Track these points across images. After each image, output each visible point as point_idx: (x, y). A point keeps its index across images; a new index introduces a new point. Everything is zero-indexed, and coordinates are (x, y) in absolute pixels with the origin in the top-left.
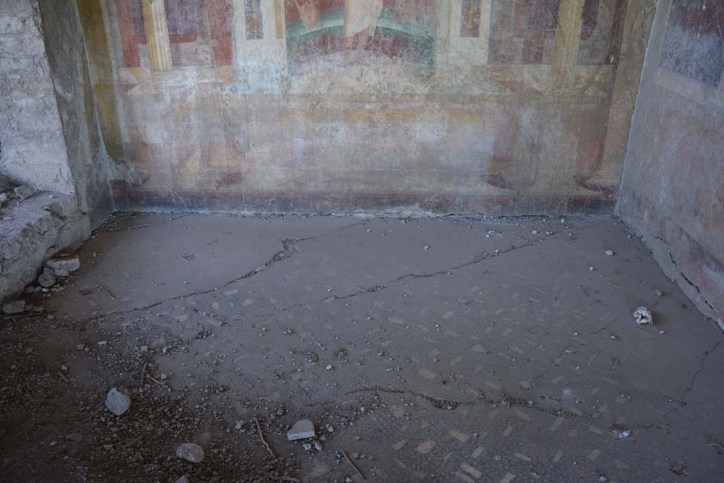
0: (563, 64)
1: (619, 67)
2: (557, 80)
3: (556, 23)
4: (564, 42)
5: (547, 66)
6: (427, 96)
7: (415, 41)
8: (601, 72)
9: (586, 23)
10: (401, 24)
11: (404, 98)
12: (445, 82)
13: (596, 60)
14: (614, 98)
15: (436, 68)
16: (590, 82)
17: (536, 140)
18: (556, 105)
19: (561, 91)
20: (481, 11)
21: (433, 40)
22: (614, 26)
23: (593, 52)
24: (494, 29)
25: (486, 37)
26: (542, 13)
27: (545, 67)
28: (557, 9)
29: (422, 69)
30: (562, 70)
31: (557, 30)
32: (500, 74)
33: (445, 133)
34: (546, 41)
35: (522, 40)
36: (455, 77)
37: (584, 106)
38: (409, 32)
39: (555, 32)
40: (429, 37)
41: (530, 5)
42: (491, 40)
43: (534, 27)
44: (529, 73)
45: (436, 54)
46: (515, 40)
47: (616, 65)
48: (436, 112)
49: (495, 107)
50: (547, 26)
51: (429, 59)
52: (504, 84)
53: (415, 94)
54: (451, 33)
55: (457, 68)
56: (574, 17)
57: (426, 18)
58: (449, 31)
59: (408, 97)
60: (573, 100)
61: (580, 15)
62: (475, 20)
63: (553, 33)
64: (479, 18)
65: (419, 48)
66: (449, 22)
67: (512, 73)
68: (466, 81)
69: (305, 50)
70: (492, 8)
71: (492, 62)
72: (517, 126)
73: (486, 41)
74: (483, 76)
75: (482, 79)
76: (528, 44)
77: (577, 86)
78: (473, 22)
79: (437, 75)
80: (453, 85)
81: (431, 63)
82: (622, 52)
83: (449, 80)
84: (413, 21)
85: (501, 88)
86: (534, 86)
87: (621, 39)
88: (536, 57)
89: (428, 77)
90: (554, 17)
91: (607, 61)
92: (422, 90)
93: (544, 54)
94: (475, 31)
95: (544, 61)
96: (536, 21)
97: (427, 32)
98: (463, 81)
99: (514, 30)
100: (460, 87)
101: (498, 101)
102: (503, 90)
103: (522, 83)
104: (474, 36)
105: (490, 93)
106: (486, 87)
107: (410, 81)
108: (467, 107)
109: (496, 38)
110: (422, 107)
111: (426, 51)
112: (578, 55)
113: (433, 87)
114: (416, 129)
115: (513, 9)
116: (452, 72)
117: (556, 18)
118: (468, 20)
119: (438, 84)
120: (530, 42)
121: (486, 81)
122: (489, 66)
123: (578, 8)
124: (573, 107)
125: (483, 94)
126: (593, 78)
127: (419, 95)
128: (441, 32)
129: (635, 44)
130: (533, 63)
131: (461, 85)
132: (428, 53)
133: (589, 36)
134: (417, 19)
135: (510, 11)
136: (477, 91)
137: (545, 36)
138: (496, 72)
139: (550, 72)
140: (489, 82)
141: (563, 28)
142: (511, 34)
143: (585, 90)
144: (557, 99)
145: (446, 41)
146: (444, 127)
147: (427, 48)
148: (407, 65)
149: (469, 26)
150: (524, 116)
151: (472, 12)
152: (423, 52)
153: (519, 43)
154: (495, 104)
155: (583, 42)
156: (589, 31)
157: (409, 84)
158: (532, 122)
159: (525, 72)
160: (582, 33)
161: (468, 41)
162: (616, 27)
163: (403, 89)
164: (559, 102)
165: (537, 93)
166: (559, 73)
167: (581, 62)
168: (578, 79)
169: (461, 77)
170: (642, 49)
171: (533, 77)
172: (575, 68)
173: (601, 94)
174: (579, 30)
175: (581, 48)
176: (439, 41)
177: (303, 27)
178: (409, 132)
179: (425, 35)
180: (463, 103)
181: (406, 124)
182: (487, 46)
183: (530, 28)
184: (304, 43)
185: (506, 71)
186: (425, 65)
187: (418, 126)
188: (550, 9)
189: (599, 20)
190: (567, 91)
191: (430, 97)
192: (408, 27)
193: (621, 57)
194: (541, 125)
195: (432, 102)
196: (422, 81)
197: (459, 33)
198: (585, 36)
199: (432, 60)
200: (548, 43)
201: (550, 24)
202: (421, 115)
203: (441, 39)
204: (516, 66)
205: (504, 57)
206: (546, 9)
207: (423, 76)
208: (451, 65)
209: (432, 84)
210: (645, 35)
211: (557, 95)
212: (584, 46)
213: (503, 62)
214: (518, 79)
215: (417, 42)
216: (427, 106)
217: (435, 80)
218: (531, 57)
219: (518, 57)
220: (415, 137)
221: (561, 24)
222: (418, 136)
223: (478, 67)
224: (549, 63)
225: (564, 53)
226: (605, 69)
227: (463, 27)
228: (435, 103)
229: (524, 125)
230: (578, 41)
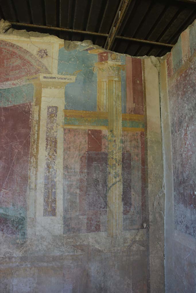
0: (114, 230)
1: (150, 230)
2: (112, 242)
3: (106, 205)
4: (113, 217)
5: (103, 233)
6: (21, 258)
7: (12, 220)
8: (139, 234)
9: (125, 204)
10: (2, 208)
11: (4, 260)
12: (34, 248)
13: (136, 227)
14: (150, 250)
15: (28, 238)
16: (134, 242)
17: (103, 285)
18: (113, 259)
19: (116, 248)
20: (57, 199)
21: (25, 219)
22: (142, 205)
23: (132, 222)
24: (66, 211)
25: (61, 216)
26: (96, 200)
27: (103, 234)
28: (106, 197)
29: (17, 239)
30: (114, 234)
31: (108, 209)
32: (72, 240)
33: (35, 285)
34: (101, 217)
35: (86, 217)
36: (41, 244)
37: (132, 257)
38: (8, 214)
39: (106, 211)
40: (22, 217)
41: (89, 195)
42: (64, 218)
43: (92, 208)
44: (92, 238)
45: (27, 229)
46: (81, 217)
47: (148, 228)
48: (28, 269)
49: (71, 263)
50: (101, 207)
51: (22, 231)
52: (76, 247)
53: (12, 257)
54: (37, 214)
55: (42, 238)
56: (117, 201)
57: (19, 204)
58: (36, 213)
59: (7, 260)
60: (124, 254)
61: (121, 199)
62: (53, 205)
63: (105, 212)
64: (55, 204)
65: (15, 224)
66: (35, 207)
67: (81, 239)
68: (50, 246)
70: (64, 197)
71: (66, 233)
72: (88, 275)
73: (62, 218)
74: (61, 242)
75: (60, 244)
76: (89, 219)
77: (126, 245)
78: (51, 206)
79: (28, 243)
80: (40, 249)
81: (24, 234)
82: (150, 220)
83: (37, 246)
84: (11, 207)
85: (74, 250)
86: (97, 247)
87: (148, 212)
88: (96, 227)
89: (22, 244)
90: (105, 202)
91: (142, 227)
92: (17, 254)
93: (101, 225)
94: (53, 212)
95: (102, 230)
96: (93, 205)
97: (20, 214)
98: (47, 246)
99: (80, 211)
100: (45, 251)
101: (73, 259)
102: (75, 251)
103: (88, 246)
104: (53, 216)
105: (67, 254)
106: (64, 250)
107: (9, 248)
108: (51, 265)
109: (68, 216)
110: (18, 266)
111: (20, 226)
112: (123, 225)
113: (25, 251)
114: (13, 283)
115: (78, 198)
116: (39, 240)
117: (106, 202)
118: (48, 206)
119: (29, 249)
120: (91, 218)
121: (63, 245)
122: (65, 235)
123: (119, 195)
124: (124, 259)
125: (62, 255)
126: (135, 238)
127: (15, 258)
128: (30, 214)
129: (157, 215)
130: (94, 231)
131: (45, 249)
132: (22, 228)
133: (128, 212)
134: (13, 205)
135: (76, 199)
136: (57, 253)
137: (101, 214)
138: (70, 239)
139: (106, 237)
140: (65, 246)
141: (111, 208)
142: (77, 214)
143: (131, 247)
144: (113, 254)
145: (34, 220)
146: (35, 280)
147: (20, 224)
148: (6, 237)
149: (49, 209)
150: (92, 268)
151: (50, 200)
152: (18, 227)
153: (84, 219)
154: (71, 261)
155: (125, 216)
156: (128, 209)
157: (8, 250)
158: (98, 272)
159: (90, 238)
160: (124, 211)
161: (49, 219)
162: (144, 205)
163: (4, 254)
164: (115, 256)
165: (99, 251)
166: (112, 237)
167: (125, 229)
168: (125, 240)
169: (45, 243)
170: (162, 219)
171: (96, 241)
172: (122, 233)
173: (142, 248)
174: (122, 209)
175: (125, 220)
176: (28, 220)
178: (7, 286)
179: (19, 216)
180: (47, 262)
181: (5, 281)
182: (62, 222)
183: (90, 209)
185: (76, 238)
186: (19, 236)
187: (15, 281)
188: (102, 197)
189: (133, 202)
190: (119, 248)
191: (23, 259)
192: (7, 210)
193: (150, 223)
194: (104, 273)
195: (25, 262)
196: (18, 247)
197: (42, 214)
198: (126, 212)
199: (24, 233)
200: (103, 218)
201: (103, 206)
202: (17, 273)
203: (30, 218)
204: (83, 234)
205: (74, 228)
206: (99, 197)
207: (18, 244)
208: (38, 235)
209: (25, 249)
210: (162, 209)
211: (113, 251)
212: (126, 218)
213: (74, 232)
214: (85, 243)
215: (14, 220)
216: (22, 265)
217: (26, 247)
218: (93, 228)
219: (84, 228)
220: (12, 290)
221: (109, 205)
222: (15, 289)
223: (56, 236)
224: (105, 231)
225: (114, 224)
226: (141, 232)
227: (45, 210)
228: (27, 263)
229: (92, 275)
230: (122, 215)
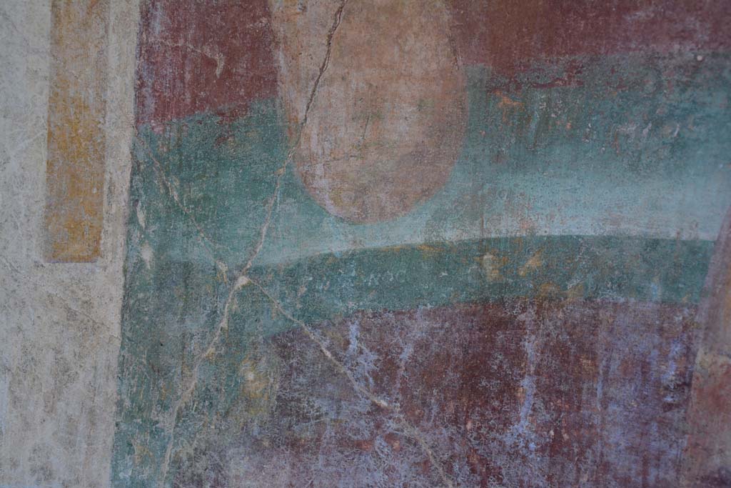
69: (286, 407)
177: (298, 189)
184: (285, 344)
